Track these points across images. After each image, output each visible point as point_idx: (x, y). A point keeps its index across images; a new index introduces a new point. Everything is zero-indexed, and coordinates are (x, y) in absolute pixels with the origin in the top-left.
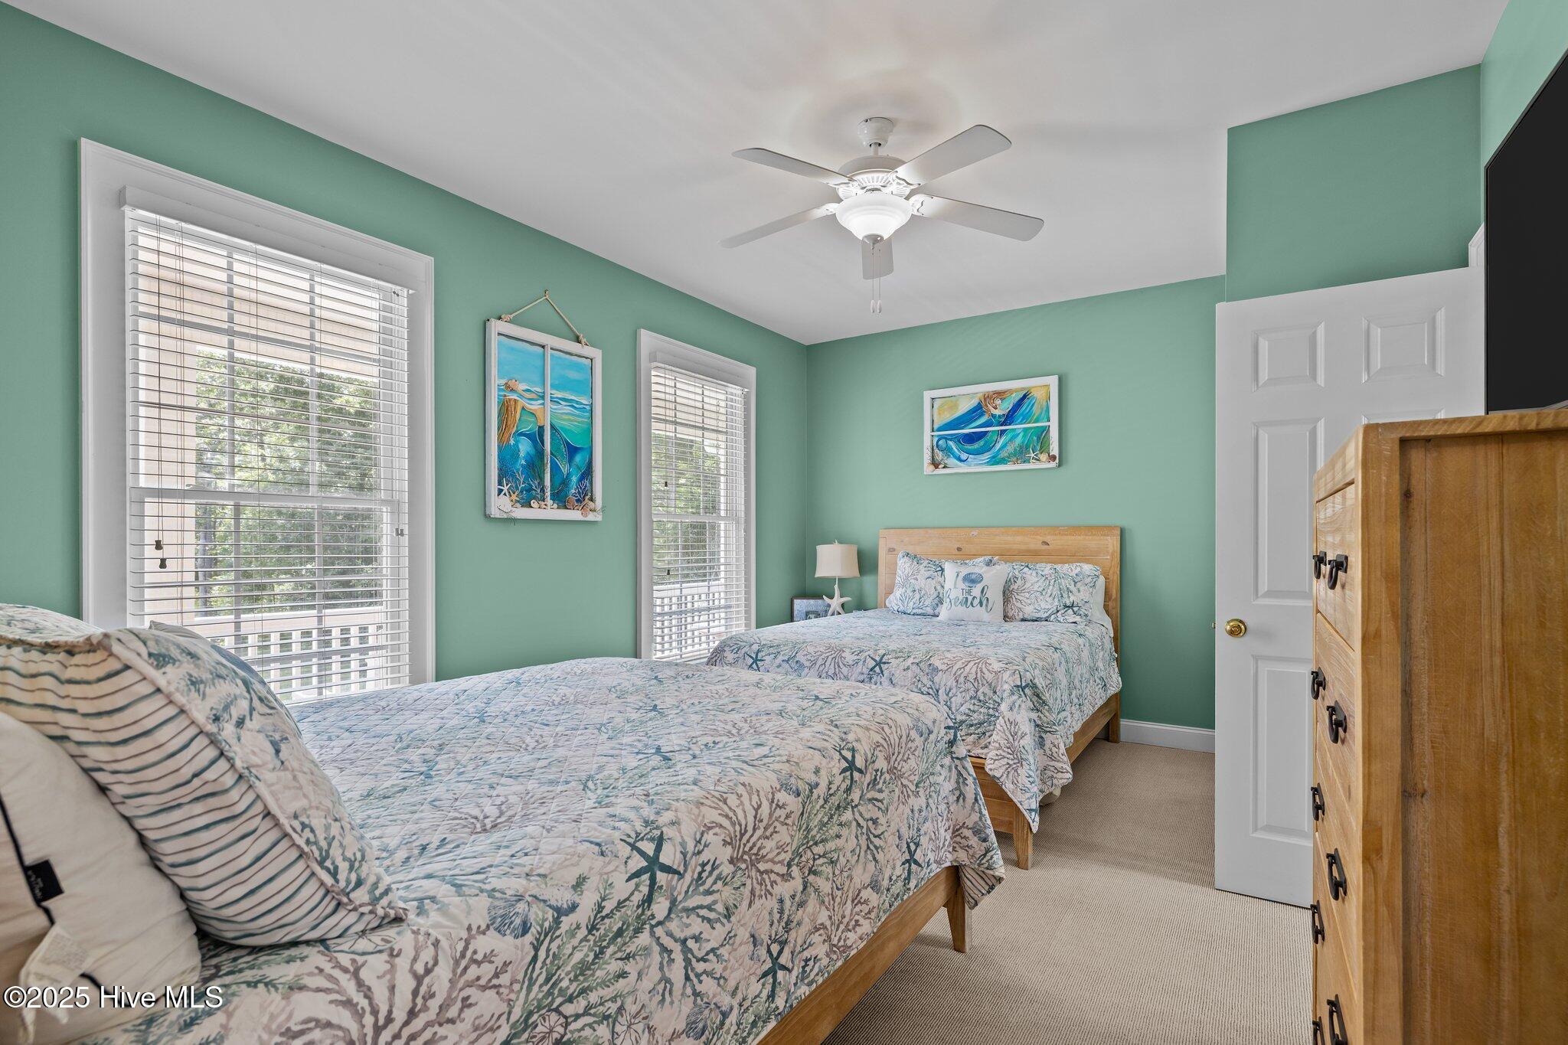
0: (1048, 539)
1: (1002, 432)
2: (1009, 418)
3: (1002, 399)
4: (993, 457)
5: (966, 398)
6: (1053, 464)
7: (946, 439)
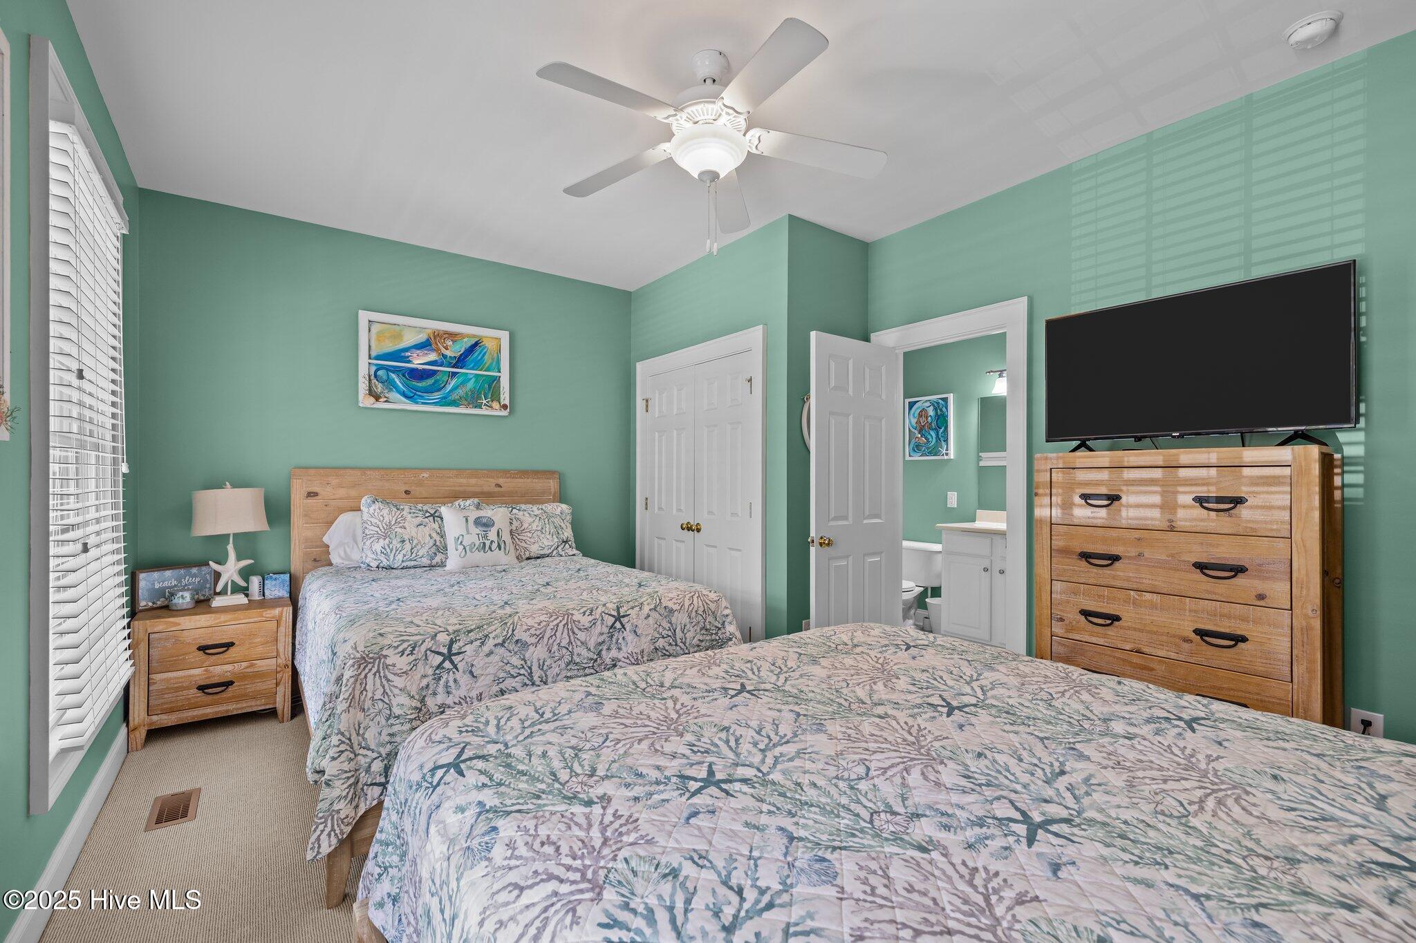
0: (501, 481)
1: (454, 374)
2: (460, 361)
3: (454, 342)
4: (445, 398)
5: (414, 330)
6: (504, 413)
7: (387, 370)
